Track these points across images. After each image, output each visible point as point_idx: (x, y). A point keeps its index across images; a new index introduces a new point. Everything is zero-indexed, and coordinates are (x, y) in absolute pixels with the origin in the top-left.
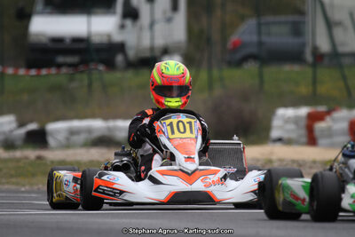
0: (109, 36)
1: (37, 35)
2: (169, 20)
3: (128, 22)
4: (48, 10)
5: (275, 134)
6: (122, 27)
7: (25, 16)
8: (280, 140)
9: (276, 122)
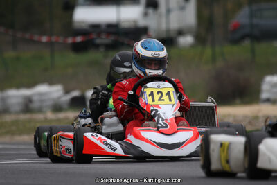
0: (135, 22)
1: (79, 22)
2: (182, 8)
3: (150, 11)
4: (88, 3)
5: (264, 95)
6: (146, 14)
7: (70, 8)
8: (268, 100)
9: (265, 87)
